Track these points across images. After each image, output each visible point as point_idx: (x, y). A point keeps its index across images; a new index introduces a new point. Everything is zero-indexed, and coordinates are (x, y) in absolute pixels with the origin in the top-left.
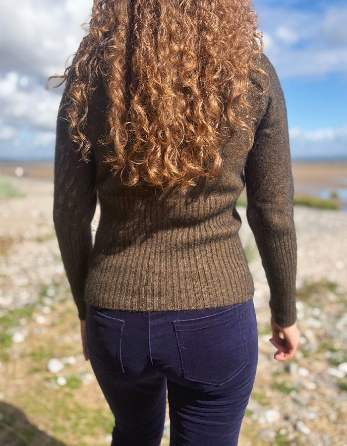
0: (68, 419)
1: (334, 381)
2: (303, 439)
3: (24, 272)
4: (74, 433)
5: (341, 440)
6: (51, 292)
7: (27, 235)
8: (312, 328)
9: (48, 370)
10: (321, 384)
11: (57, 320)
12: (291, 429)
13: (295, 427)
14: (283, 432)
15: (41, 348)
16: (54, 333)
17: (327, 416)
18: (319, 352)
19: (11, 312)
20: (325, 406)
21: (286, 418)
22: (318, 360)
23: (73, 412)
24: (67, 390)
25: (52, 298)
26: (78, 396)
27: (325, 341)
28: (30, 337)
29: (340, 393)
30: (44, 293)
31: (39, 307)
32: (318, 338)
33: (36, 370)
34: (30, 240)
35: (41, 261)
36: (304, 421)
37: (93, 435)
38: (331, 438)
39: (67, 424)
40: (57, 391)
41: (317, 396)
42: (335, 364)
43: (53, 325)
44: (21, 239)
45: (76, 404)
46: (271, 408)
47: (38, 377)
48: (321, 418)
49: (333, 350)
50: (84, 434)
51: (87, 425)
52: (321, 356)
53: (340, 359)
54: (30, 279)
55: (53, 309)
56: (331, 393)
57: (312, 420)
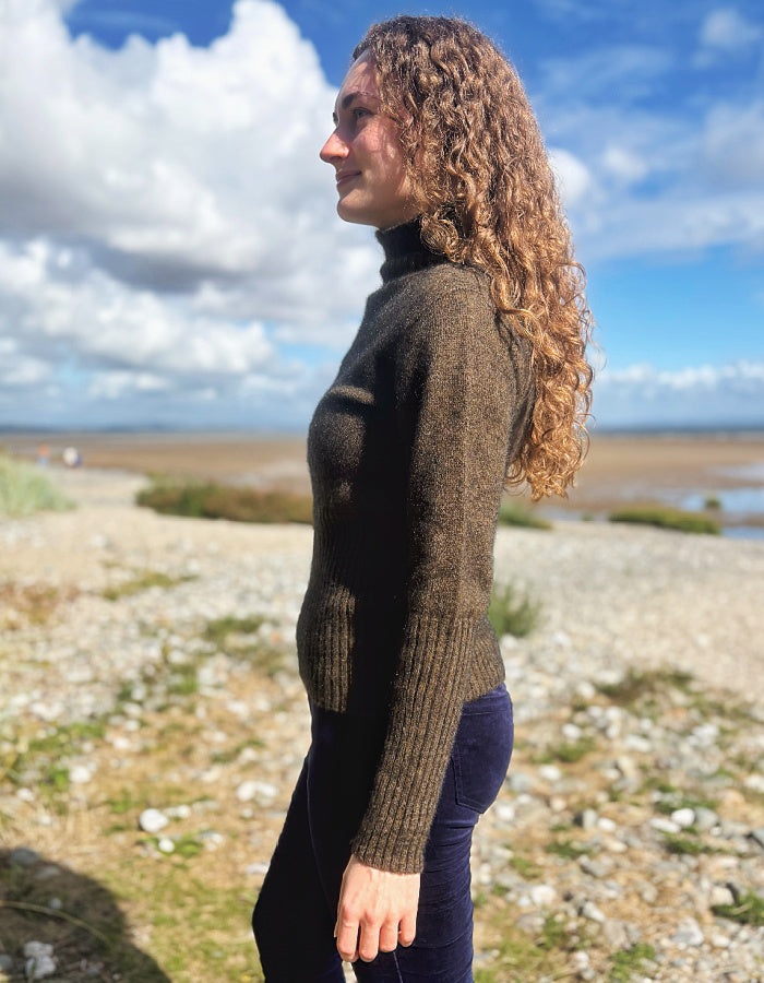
0: (182, 906)
1: (659, 837)
2: (592, 929)
3: (84, 655)
4: (192, 927)
5: (658, 930)
6: (139, 693)
7: (84, 585)
8: (632, 752)
9: (141, 828)
10: (636, 843)
11: (152, 744)
12: (573, 913)
13: (580, 912)
14: (559, 918)
15: (125, 792)
16: (149, 766)
17: (640, 895)
18: (639, 793)
19: (62, 730)
20: (639, 878)
21: (568, 898)
22: (637, 805)
23: (188, 894)
24: (177, 859)
25: (140, 703)
26: (196, 869)
27: (654, 773)
28: (102, 773)
29: (665, 859)
30: (125, 695)
31: (116, 720)
32: (643, 768)
33: (118, 829)
34: (91, 593)
35: (116, 635)
36: (597, 902)
37: (226, 929)
38: (642, 928)
39: (179, 914)
40: (159, 862)
41: (625, 863)
42: (666, 810)
43: (145, 752)
44: (74, 595)
45: (195, 882)
46: (543, 883)
47: (121, 838)
48: (627, 897)
49: (664, 789)
50: (211, 928)
51: (215, 913)
52: (642, 800)
53: (676, 804)
54: (97, 670)
55: (143, 724)
56: (651, 857)
57: (611, 900)
